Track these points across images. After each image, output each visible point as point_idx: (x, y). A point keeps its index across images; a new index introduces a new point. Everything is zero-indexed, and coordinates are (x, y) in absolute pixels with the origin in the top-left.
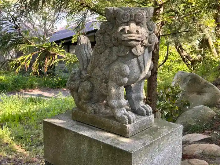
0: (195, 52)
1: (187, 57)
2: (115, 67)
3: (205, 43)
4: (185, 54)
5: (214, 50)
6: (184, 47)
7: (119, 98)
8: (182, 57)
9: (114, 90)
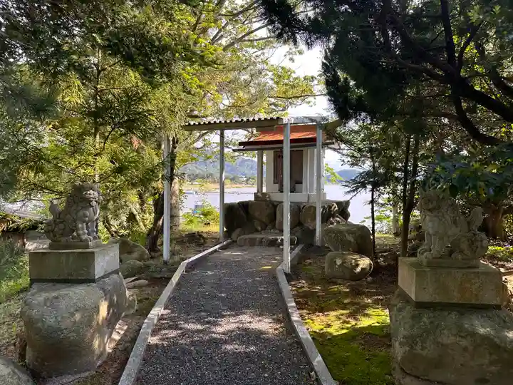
0: (123, 227)
1: (116, 232)
2: (81, 213)
3: (132, 217)
4: (113, 229)
5: (141, 224)
6: (112, 222)
7: (83, 229)
8: (110, 232)
9: (80, 226)
